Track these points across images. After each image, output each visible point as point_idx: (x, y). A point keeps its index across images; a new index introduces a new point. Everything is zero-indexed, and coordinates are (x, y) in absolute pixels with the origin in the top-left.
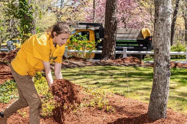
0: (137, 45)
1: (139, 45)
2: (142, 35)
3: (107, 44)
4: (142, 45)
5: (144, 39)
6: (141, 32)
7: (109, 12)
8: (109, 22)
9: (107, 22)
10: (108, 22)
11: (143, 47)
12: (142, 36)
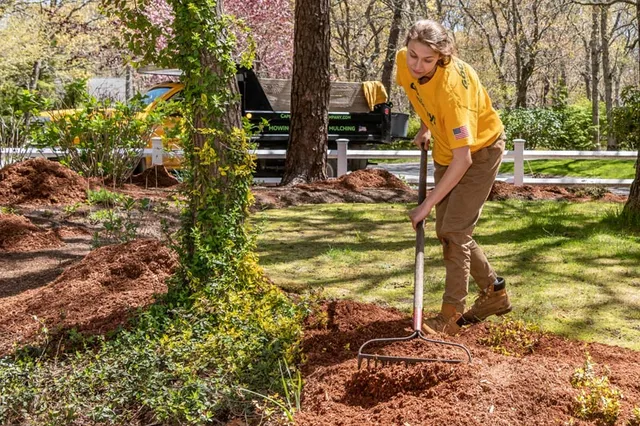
0: (352, 129)
1: (357, 129)
2: (365, 99)
3: (303, 132)
4: (364, 129)
5: (371, 112)
6: (362, 91)
7: (307, 34)
8: (309, 64)
9: (302, 64)
10: (306, 66)
11: (366, 133)
12: (366, 104)
